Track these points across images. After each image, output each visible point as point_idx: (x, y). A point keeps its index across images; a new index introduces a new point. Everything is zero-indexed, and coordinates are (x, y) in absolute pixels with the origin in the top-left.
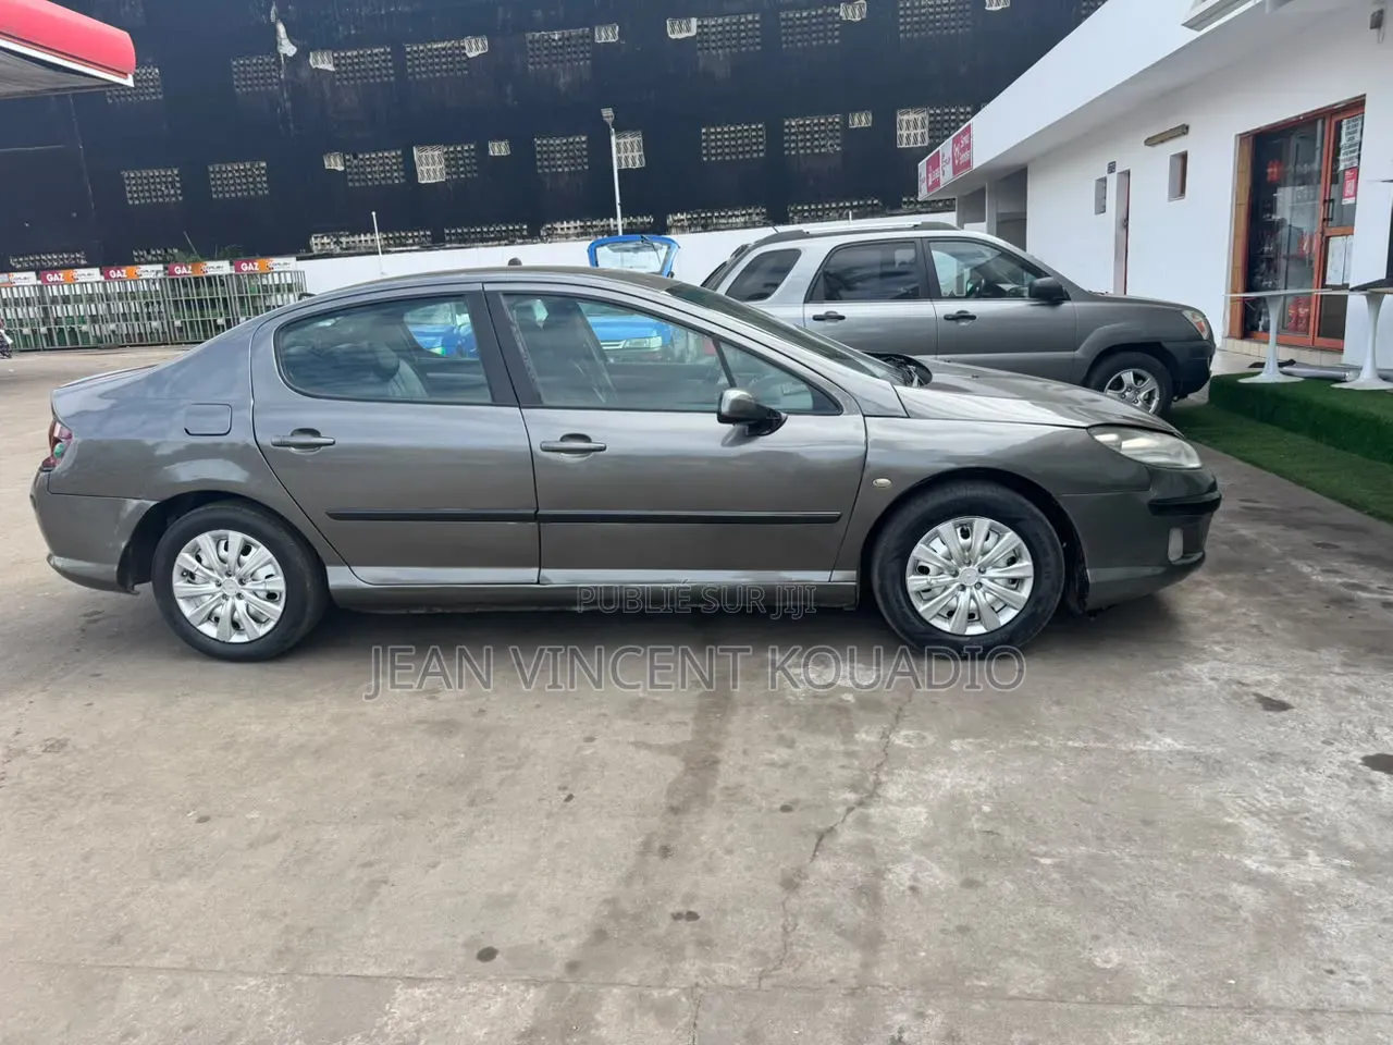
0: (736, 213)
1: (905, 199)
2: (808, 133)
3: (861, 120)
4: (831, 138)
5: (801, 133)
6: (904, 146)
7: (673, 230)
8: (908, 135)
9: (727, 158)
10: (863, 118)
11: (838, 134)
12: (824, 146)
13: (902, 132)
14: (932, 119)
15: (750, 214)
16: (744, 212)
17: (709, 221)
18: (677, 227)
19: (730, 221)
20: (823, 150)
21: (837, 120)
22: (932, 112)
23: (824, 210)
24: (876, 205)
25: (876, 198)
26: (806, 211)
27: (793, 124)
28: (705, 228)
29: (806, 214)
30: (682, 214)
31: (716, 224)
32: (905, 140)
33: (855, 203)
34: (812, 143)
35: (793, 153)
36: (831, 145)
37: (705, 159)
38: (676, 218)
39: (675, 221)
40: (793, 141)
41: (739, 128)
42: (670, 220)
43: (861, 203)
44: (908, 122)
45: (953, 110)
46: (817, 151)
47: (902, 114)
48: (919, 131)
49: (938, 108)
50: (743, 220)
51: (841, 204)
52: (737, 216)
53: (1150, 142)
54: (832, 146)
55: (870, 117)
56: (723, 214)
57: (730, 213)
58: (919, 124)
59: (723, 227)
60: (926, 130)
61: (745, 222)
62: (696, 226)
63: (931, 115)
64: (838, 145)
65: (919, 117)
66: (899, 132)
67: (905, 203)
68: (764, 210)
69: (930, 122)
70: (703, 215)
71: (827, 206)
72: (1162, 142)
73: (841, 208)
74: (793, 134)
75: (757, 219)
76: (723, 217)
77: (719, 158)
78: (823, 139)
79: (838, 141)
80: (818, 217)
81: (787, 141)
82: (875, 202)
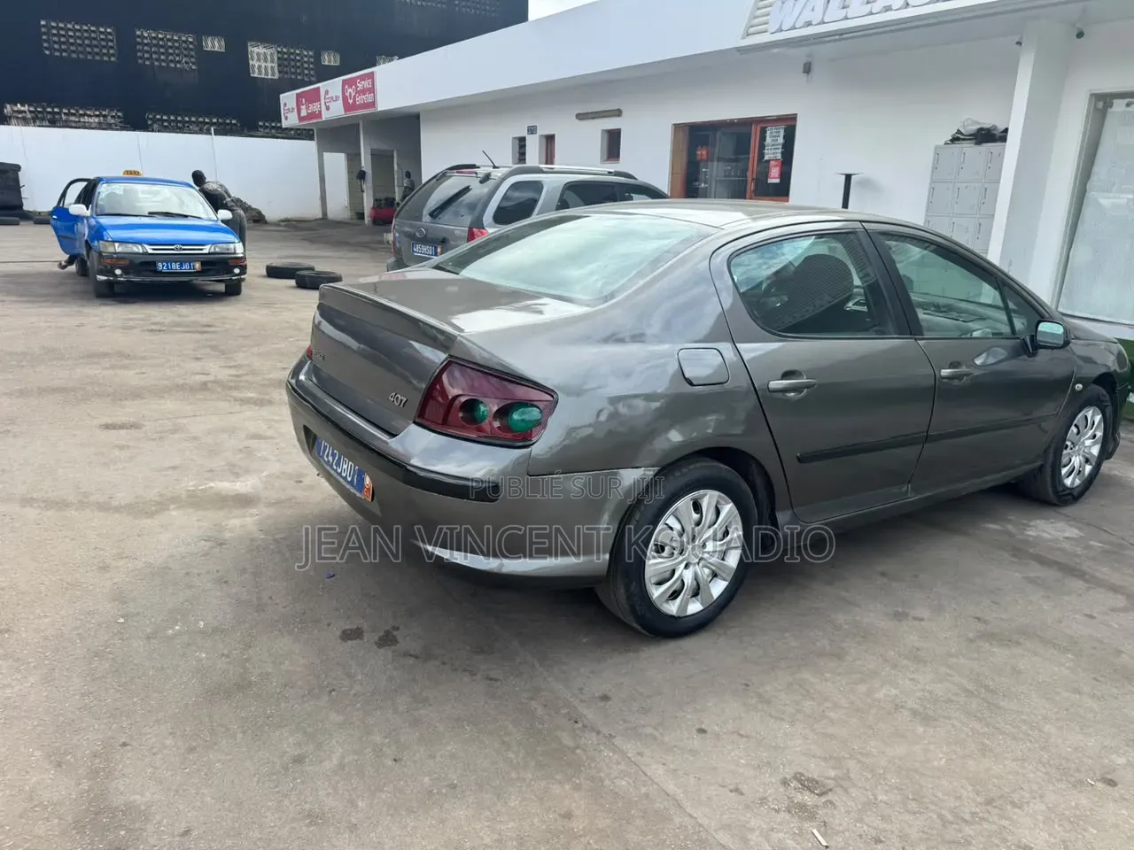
0: (88, 112)
1: (260, 123)
2: (162, 46)
3: (214, 45)
4: (186, 56)
5: (155, 45)
6: (256, 75)
7: (13, 121)
8: (260, 67)
9: (74, 56)
10: (216, 43)
11: (192, 53)
12: (179, 62)
13: (254, 63)
14: (280, 55)
15: (105, 116)
16: (97, 113)
17: (57, 117)
18: (17, 118)
19: (82, 120)
20: (178, 66)
21: (190, 40)
22: (279, 49)
23: (184, 122)
24: (234, 124)
25: (234, 119)
26: (165, 120)
27: (146, 35)
28: (53, 123)
29: (165, 124)
30: (23, 105)
31: (66, 121)
32: (257, 71)
33: (215, 120)
34: (167, 57)
35: (147, 63)
36: (186, 63)
37: (47, 52)
38: (16, 109)
39: (14, 111)
40: (147, 52)
41: (85, 28)
42: (8, 109)
43: (220, 120)
44: (258, 54)
45: (298, 52)
46: (173, 65)
47: (253, 46)
48: (269, 65)
49: (285, 47)
50: (97, 120)
51: (201, 120)
52: (90, 116)
53: (580, 117)
54: (188, 64)
55: (223, 43)
56: (73, 111)
57: (81, 112)
58: (269, 58)
59: (73, 125)
60: (275, 65)
61: (100, 123)
62: (43, 119)
63: (279, 52)
64: (193, 63)
65: (269, 52)
66: (251, 62)
67: (261, 126)
68: (120, 114)
69: (279, 58)
70: (49, 110)
71: (187, 119)
72: (593, 118)
73: (201, 122)
74: (146, 45)
75: (112, 121)
76: (73, 115)
77: (64, 54)
78: (178, 55)
79: (193, 60)
80: (180, 128)
81: (139, 51)
82: (234, 122)
